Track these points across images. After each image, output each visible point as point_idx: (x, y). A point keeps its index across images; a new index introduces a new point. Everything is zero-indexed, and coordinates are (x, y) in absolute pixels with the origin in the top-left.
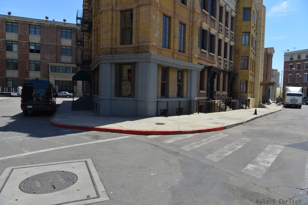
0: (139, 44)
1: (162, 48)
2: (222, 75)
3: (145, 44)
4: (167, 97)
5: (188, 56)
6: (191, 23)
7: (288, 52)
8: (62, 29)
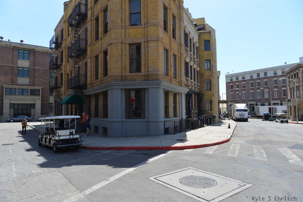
0: (149, 73)
1: (164, 76)
2: (193, 96)
3: (155, 72)
4: (169, 118)
5: (178, 81)
6: (180, 54)
7: (228, 74)
8: (19, 50)
